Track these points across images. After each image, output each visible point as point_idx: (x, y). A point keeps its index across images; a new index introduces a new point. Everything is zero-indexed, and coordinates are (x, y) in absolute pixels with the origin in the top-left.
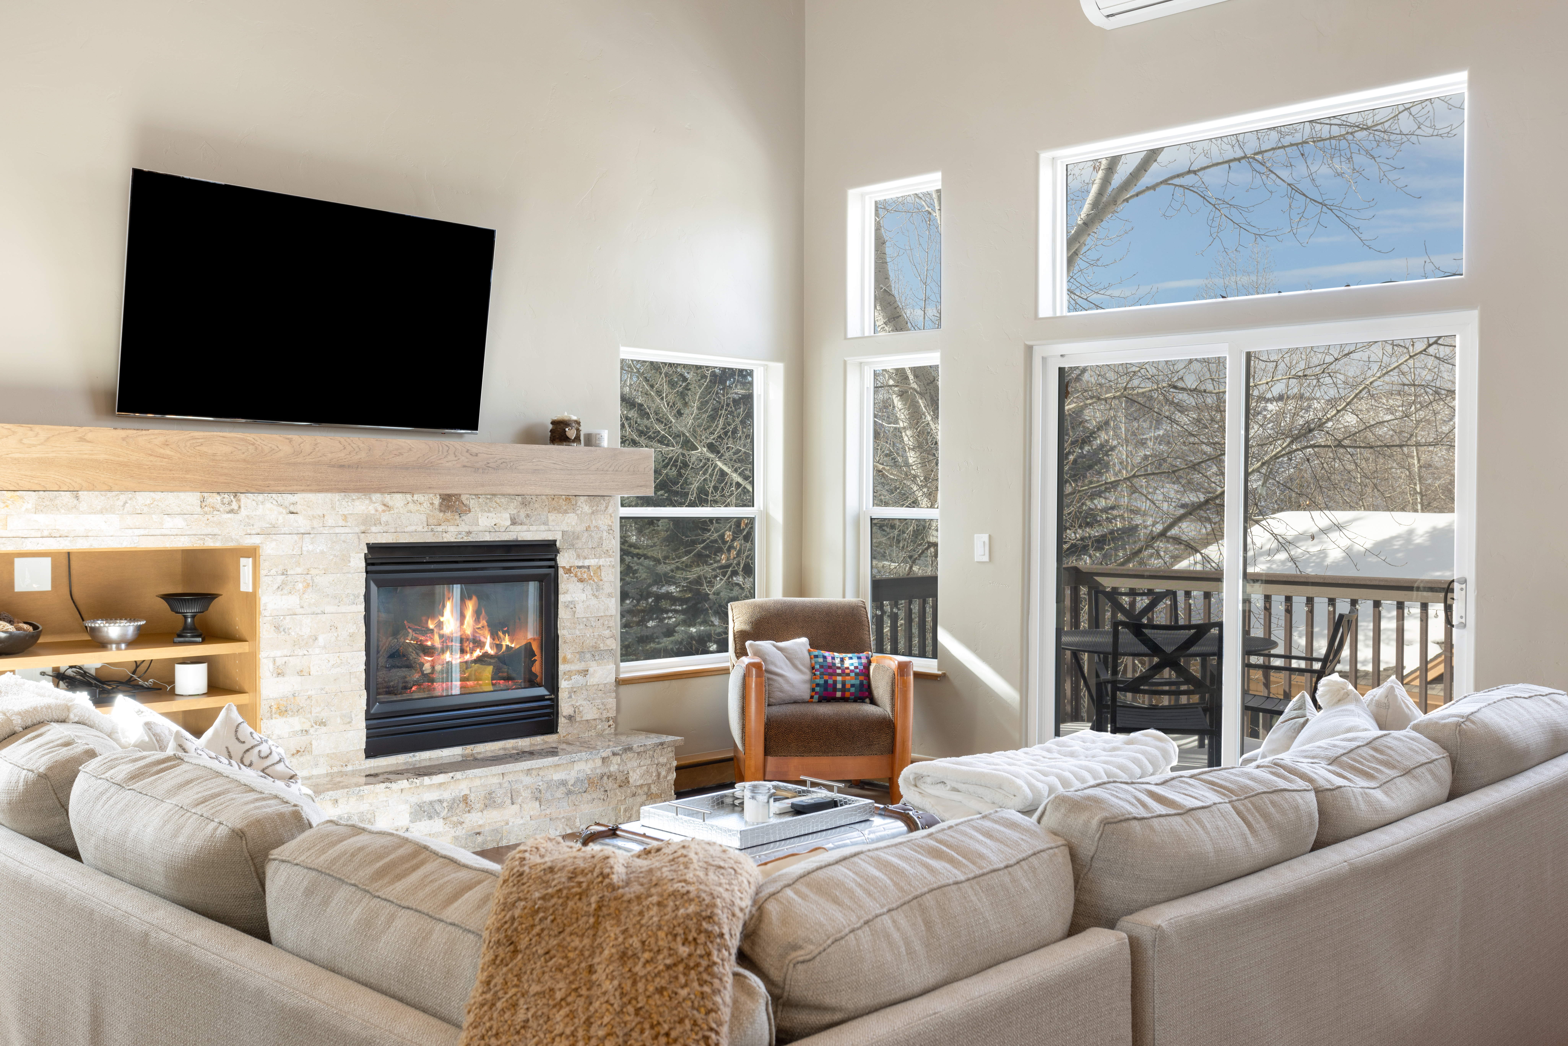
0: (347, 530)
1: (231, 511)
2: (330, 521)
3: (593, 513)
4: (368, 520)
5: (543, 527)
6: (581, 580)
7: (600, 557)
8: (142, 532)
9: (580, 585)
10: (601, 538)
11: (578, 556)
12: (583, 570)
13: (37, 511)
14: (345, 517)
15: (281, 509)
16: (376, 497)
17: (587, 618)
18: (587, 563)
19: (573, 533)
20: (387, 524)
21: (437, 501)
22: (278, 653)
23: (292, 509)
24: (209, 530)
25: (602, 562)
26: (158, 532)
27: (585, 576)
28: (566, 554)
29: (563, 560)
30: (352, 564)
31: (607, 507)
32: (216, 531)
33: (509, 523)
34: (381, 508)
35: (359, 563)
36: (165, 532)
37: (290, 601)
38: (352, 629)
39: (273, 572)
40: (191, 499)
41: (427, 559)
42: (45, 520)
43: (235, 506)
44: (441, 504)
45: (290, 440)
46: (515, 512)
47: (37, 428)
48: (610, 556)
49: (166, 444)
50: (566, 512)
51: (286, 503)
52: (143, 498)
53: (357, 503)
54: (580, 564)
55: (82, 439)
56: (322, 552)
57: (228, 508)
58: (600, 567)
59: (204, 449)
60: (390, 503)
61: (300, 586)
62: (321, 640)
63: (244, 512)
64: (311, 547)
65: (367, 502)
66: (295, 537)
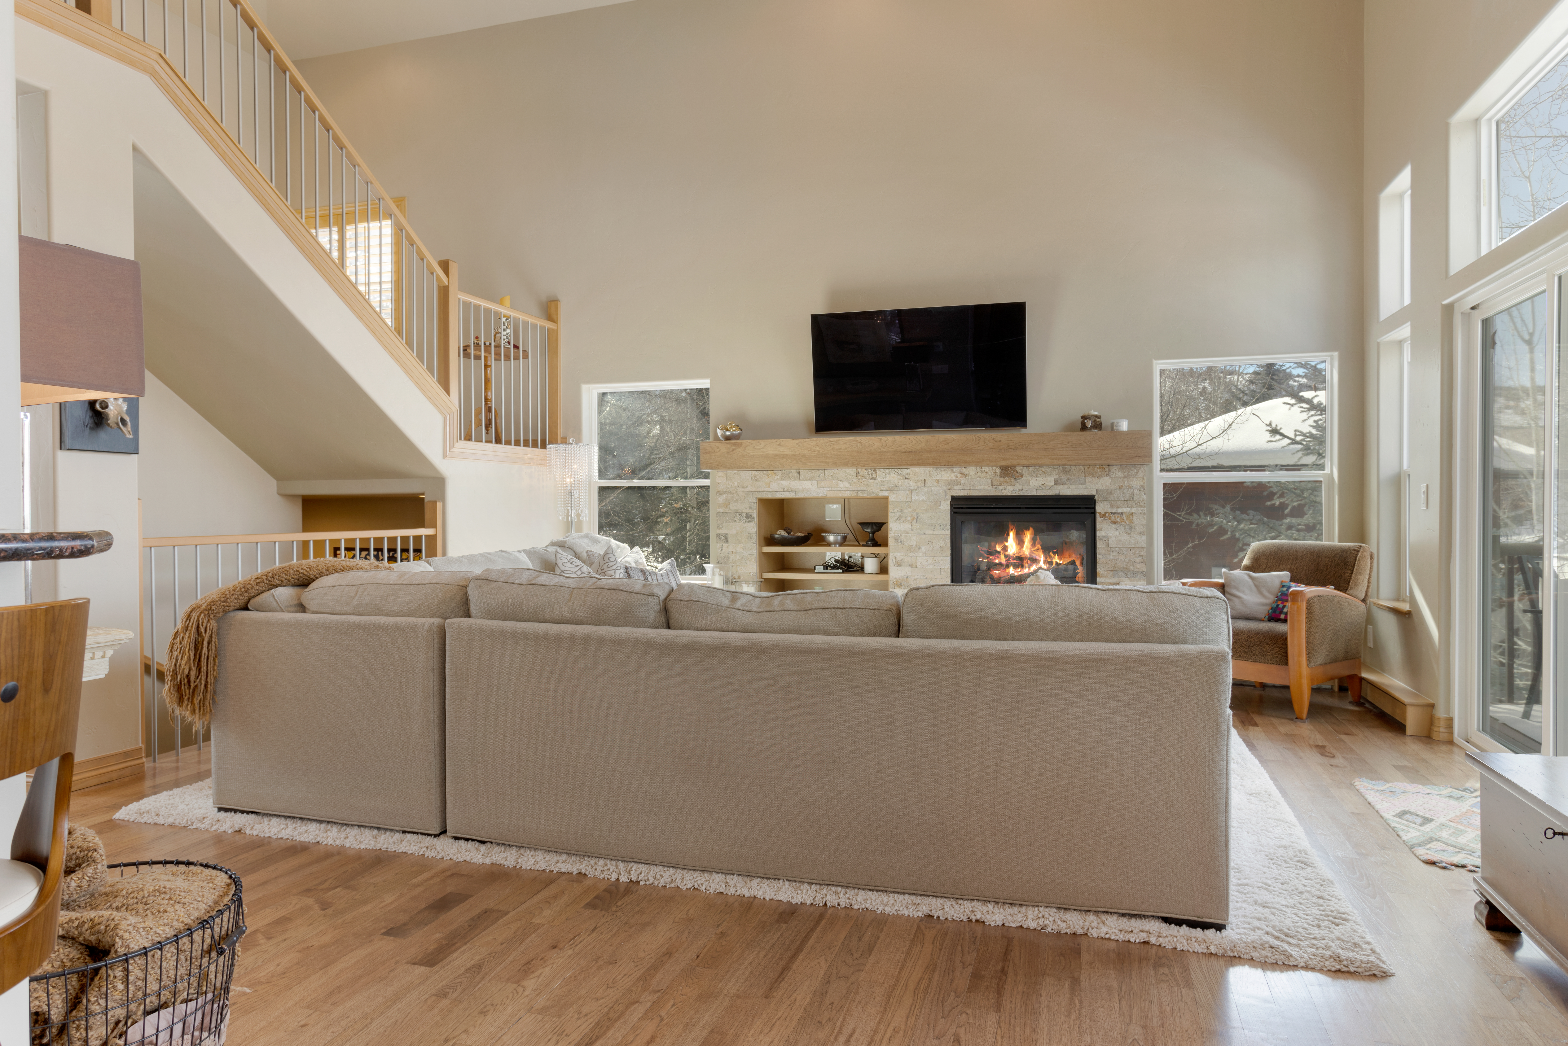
0: (939, 488)
1: (872, 478)
2: (928, 483)
3: (1125, 477)
4: (951, 483)
5: (1081, 487)
6: (1114, 522)
7: (1132, 507)
8: (828, 489)
9: (1114, 526)
10: (1132, 494)
11: (1112, 506)
12: (1117, 515)
13: (782, 479)
14: (938, 481)
15: (900, 477)
16: (957, 469)
17: (1120, 548)
18: (1120, 511)
19: (1107, 490)
20: (964, 485)
21: (998, 471)
22: (899, 554)
23: (907, 476)
24: (862, 488)
25: (1133, 510)
26: (836, 489)
27: (1118, 519)
28: (1102, 505)
29: (1100, 508)
30: (942, 507)
31: (1137, 473)
32: (865, 488)
33: (1053, 484)
34: (959, 475)
35: (946, 506)
36: (839, 489)
37: (906, 527)
38: (942, 544)
39: (895, 510)
40: (852, 472)
41: (994, 506)
42: (785, 483)
43: (874, 475)
44: (1001, 473)
45: (880, 439)
46: (1057, 477)
47: (761, 441)
48: (1141, 507)
49: (817, 445)
50: (1100, 476)
51: (904, 474)
52: (829, 473)
53: (943, 473)
54: (1114, 511)
55: (779, 445)
56: (923, 500)
57: (871, 477)
58: (1132, 514)
59: (835, 446)
60: (966, 473)
61: (909, 518)
62: (923, 549)
63: (879, 479)
64: (917, 498)
65: (949, 472)
66: (907, 492)
